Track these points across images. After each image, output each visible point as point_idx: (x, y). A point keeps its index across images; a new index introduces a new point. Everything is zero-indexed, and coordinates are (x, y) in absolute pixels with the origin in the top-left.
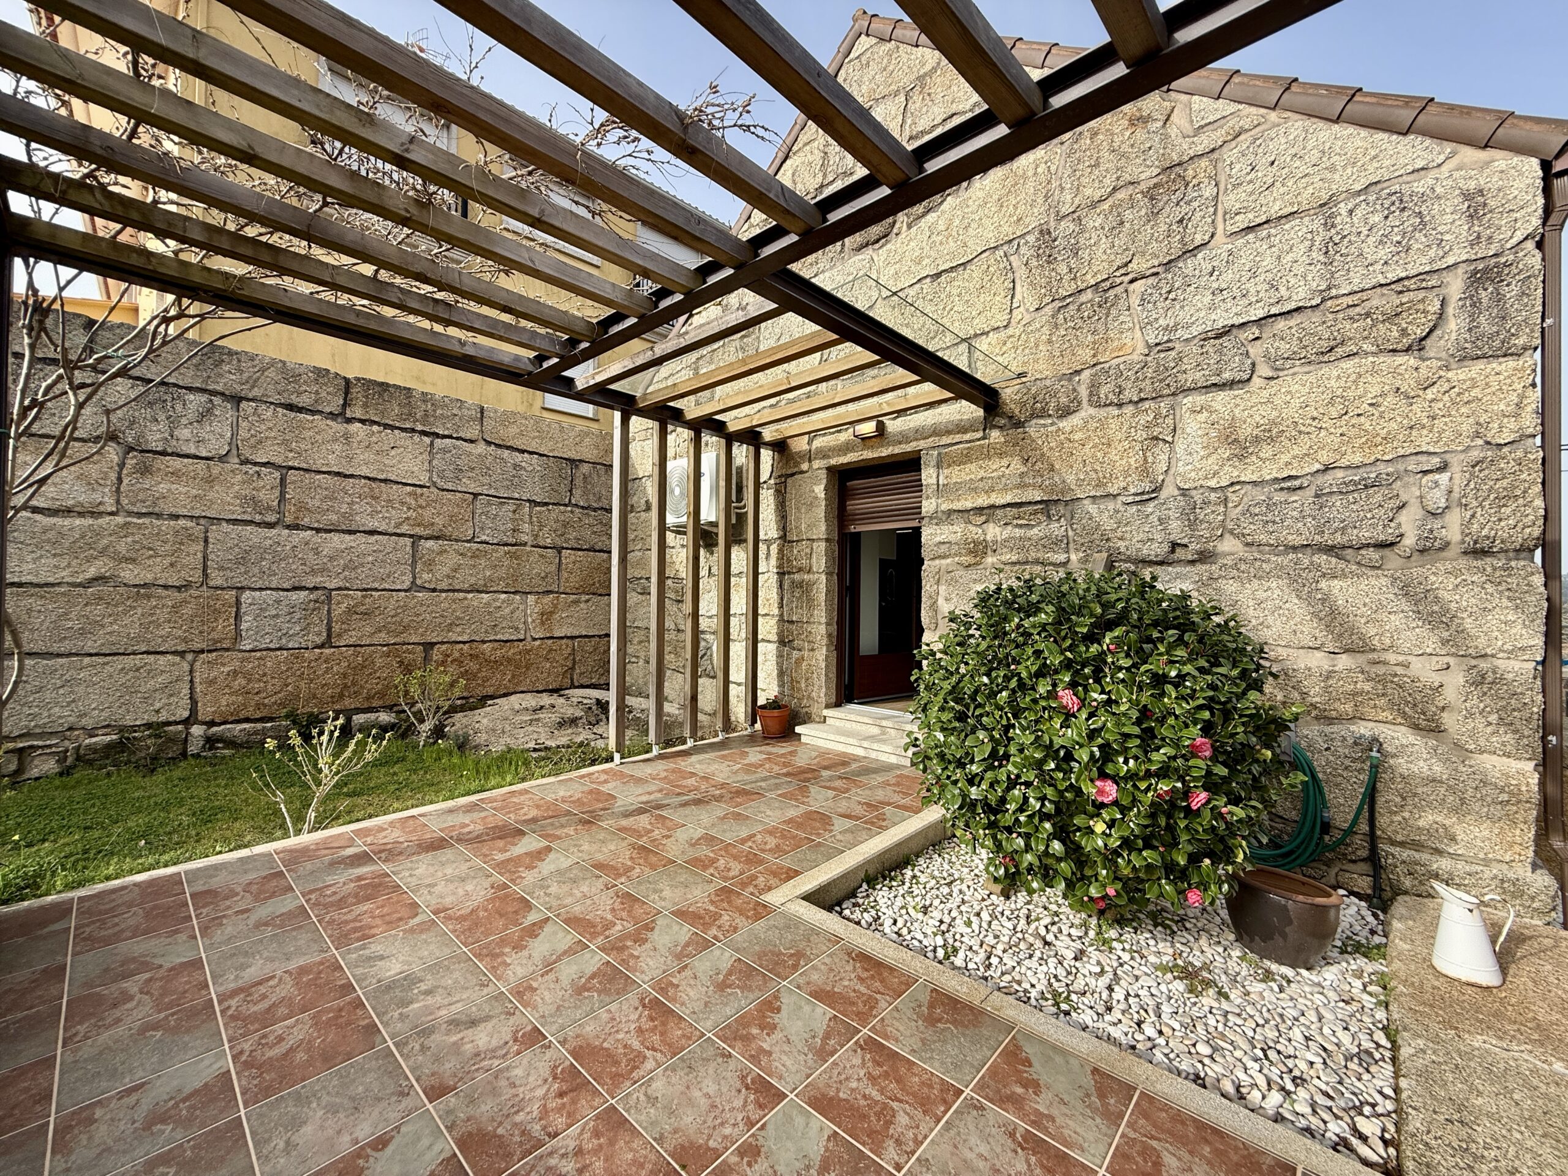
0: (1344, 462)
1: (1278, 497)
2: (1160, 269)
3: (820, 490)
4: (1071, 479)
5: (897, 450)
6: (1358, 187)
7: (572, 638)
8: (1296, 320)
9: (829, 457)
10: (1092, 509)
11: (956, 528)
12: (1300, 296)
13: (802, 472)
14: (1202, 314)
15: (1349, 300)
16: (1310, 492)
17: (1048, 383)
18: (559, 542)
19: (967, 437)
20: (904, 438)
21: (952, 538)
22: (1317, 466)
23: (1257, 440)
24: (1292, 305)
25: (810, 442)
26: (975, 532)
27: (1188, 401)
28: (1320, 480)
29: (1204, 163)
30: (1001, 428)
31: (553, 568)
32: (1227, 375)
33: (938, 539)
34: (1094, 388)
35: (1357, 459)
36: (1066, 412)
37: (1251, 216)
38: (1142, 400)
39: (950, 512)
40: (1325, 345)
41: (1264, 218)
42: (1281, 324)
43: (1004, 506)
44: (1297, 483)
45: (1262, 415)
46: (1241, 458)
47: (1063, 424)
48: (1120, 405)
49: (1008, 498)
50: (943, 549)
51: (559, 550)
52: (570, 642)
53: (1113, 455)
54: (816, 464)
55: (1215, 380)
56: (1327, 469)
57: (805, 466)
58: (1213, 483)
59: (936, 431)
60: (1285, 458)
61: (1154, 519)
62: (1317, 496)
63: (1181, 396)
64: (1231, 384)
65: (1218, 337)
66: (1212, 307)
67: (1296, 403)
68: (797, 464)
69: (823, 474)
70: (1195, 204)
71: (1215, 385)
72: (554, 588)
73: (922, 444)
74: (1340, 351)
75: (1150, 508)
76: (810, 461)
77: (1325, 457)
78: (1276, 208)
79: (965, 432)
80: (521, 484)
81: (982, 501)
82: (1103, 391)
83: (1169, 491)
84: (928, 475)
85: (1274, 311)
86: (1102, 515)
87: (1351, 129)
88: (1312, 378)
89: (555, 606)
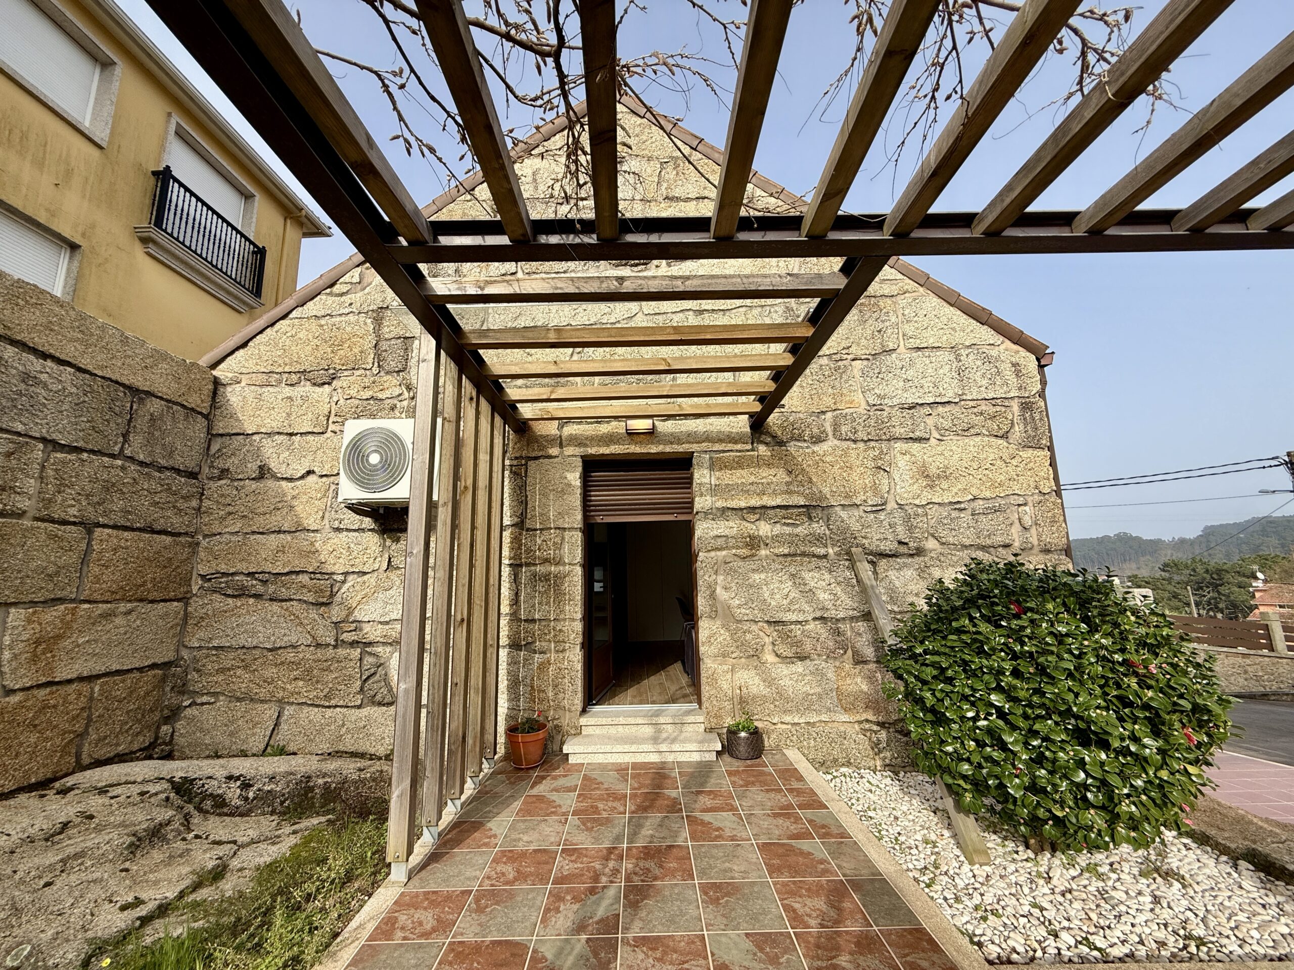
0: (982, 496)
1: (955, 514)
2: (870, 357)
3: (574, 478)
4: (826, 490)
5: (668, 449)
6: (967, 344)
7: (91, 678)
8: (948, 408)
9: (586, 446)
10: (844, 514)
11: (731, 524)
12: (949, 396)
13: (550, 457)
14: (900, 392)
15: (971, 404)
16: (969, 512)
17: (801, 416)
18: (91, 514)
19: (739, 447)
20: (676, 439)
21: (727, 532)
22: (971, 497)
23: (939, 477)
24: (946, 400)
25: (560, 427)
26: (750, 528)
27: (899, 445)
28: (973, 505)
29: (889, 301)
30: (767, 444)
31: (72, 558)
32: (918, 434)
33: (715, 533)
34: (836, 426)
35: (988, 494)
36: (818, 440)
37: (918, 341)
38: (869, 440)
39: (724, 510)
40: (966, 426)
41: (925, 345)
42: (940, 409)
43: (773, 508)
44: (962, 506)
45: (940, 461)
46: (932, 487)
47: (816, 448)
48: (855, 441)
49: (778, 501)
50: (720, 542)
51: (89, 527)
52: (85, 687)
53: (855, 476)
54: (569, 451)
55: (911, 435)
56: (975, 499)
57: (554, 451)
58: (917, 502)
59: (708, 438)
60: (955, 490)
61: (885, 523)
62: (972, 515)
63: (892, 442)
64: (919, 440)
65: (910, 408)
66: (905, 390)
67: (956, 457)
68: (543, 448)
69: (579, 463)
70: (888, 324)
71: (911, 438)
72: (70, 592)
73: (694, 447)
74: (972, 431)
75: (882, 516)
76: (561, 446)
77: (974, 491)
78: (931, 342)
79: (736, 442)
80: (33, 409)
81: (755, 502)
82: (844, 429)
83: (891, 505)
84: (701, 476)
85: (938, 400)
86: (850, 519)
87: (959, 312)
88: (961, 444)
89: (68, 626)
